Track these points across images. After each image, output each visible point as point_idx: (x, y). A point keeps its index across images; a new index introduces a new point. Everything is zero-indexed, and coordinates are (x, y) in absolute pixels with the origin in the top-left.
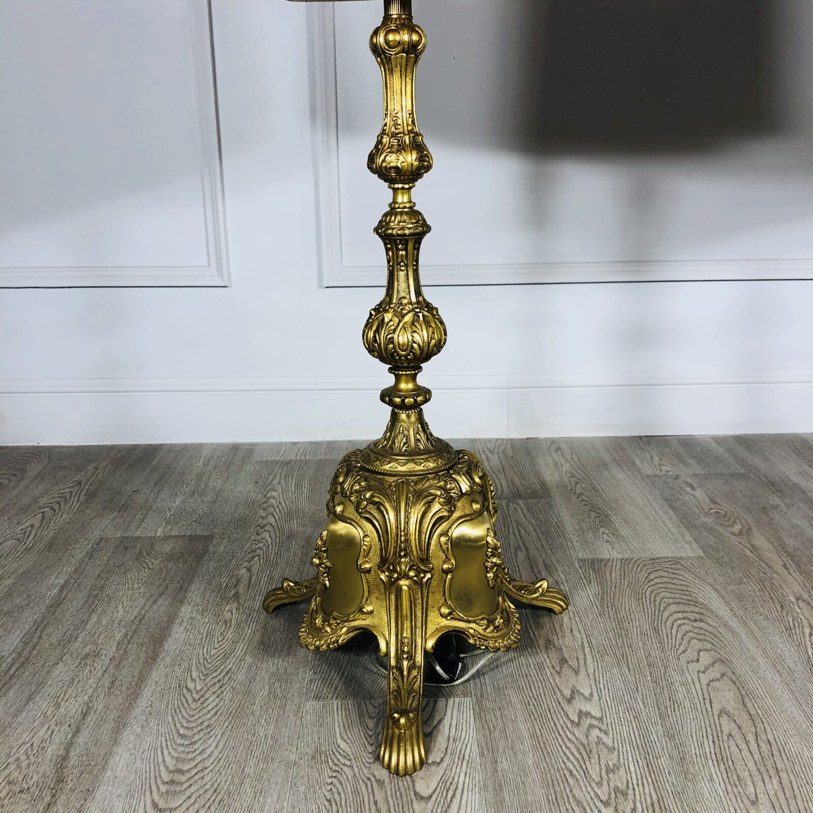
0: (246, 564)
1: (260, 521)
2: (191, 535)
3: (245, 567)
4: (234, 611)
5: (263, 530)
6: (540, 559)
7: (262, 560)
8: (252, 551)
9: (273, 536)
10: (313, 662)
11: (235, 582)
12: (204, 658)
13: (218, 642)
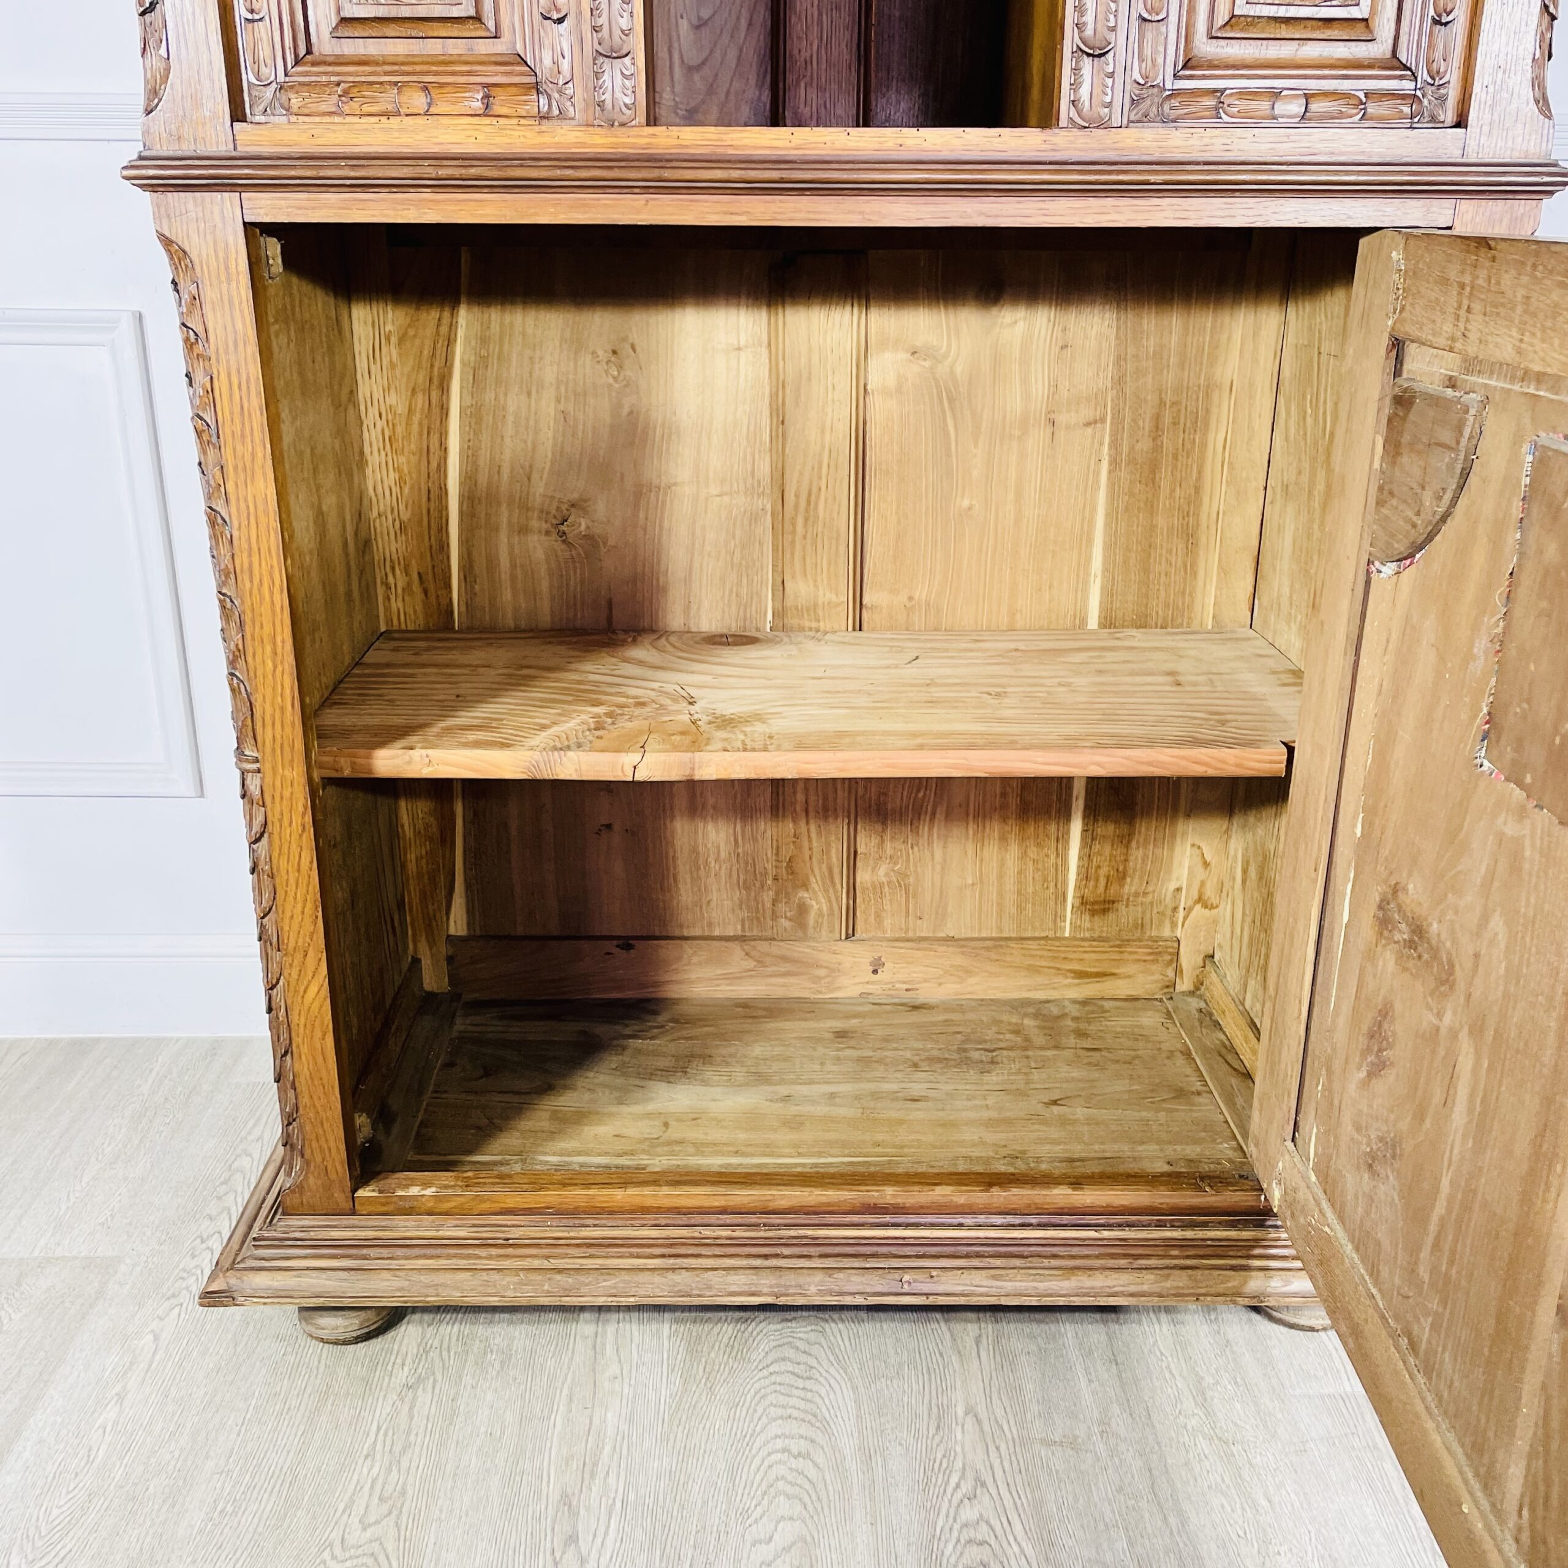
1: (207, 1222)
2: (86, 1257)
3: (152, 1331)
4: (108, 1429)
5: (204, 1246)
7: (183, 1315)
8: (174, 1296)
10: (198, 1539)
11: (128, 1364)
12: (37, 1527)
13: (68, 1493)
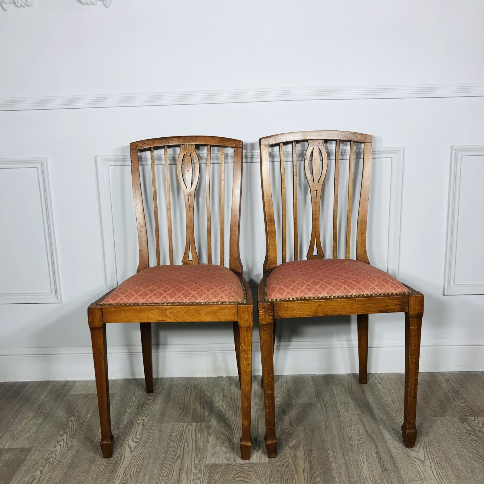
0: (41, 468)
2: (21, 448)
6: (186, 465)
9: (62, 449)
